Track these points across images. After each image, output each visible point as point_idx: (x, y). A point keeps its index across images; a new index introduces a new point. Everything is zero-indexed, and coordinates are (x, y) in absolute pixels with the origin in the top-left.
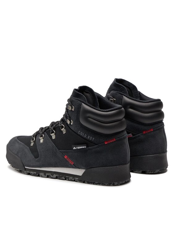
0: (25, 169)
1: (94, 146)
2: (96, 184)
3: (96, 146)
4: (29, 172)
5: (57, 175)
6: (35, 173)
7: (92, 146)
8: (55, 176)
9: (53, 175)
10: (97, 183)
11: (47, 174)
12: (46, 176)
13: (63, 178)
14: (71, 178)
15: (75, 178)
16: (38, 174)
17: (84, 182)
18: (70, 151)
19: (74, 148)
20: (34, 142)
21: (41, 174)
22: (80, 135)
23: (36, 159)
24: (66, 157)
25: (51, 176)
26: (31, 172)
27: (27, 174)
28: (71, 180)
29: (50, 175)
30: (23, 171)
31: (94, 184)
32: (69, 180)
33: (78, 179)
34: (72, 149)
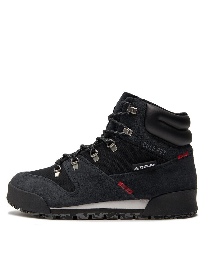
0: (51, 211)
1: (166, 163)
2: (169, 218)
3: (168, 162)
4: (57, 215)
5: (106, 213)
6: (69, 215)
7: (163, 163)
8: (102, 215)
9: (98, 215)
10: (169, 216)
11: (89, 214)
12: (88, 217)
13: (116, 216)
14: (128, 215)
15: (135, 214)
16: (73, 216)
17: (150, 218)
18: (128, 173)
19: (136, 168)
20: (60, 171)
21: (78, 215)
22: (144, 149)
23: (71, 193)
24: (121, 184)
25: (96, 216)
26: (61, 215)
27: (53, 219)
28: (129, 218)
29: (93, 215)
30: (46, 215)
31: (165, 219)
32: (125, 219)
33: (139, 214)
34: (132, 171)
